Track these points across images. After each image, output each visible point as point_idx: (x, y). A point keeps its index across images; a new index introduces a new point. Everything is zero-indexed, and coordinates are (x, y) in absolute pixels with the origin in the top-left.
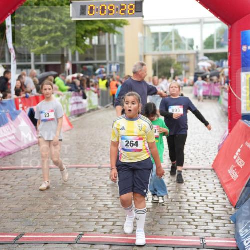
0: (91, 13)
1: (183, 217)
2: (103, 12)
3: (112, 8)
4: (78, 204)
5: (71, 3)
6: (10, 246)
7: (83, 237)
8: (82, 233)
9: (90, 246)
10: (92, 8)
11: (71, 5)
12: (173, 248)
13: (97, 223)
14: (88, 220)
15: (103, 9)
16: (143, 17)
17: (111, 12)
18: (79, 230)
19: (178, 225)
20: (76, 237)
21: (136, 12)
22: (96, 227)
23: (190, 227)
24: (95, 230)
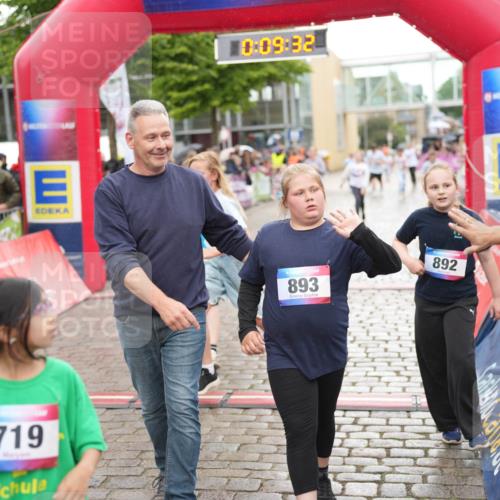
0: (247, 51)
1: (389, 364)
2: (265, 50)
3: (278, 42)
4: (228, 347)
5: (216, 37)
6: (121, 411)
7: (232, 397)
8: (230, 391)
9: (241, 411)
10: (248, 45)
11: (216, 41)
12: (370, 411)
13: (256, 376)
14: (242, 371)
15: (265, 43)
16: (327, 53)
17: (278, 49)
18: (227, 386)
19: (380, 377)
20: (221, 397)
21: (317, 47)
22: (253, 382)
23: (398, 379)
24: (252, 387)
